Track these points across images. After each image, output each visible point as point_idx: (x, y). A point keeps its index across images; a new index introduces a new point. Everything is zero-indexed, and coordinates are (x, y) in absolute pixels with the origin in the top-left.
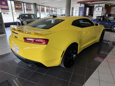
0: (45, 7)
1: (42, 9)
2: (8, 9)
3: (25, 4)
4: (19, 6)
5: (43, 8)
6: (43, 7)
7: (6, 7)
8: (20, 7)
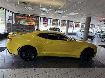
0: (81, 24)
1: (76, 25)
2: (48, 24)
3: (61, 21)
4: (55, 22)
5: (78, 25)
6: (77, 23)
7: (46, 23)
8: (57, 23)
